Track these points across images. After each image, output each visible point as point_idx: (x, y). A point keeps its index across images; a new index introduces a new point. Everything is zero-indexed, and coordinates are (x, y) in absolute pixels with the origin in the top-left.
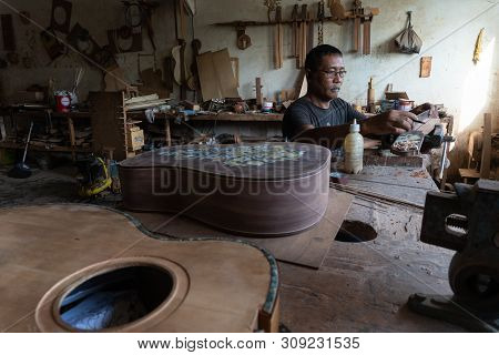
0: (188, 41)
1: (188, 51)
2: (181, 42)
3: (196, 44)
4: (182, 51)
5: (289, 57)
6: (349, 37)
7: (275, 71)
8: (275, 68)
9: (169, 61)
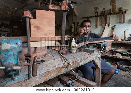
0: (76, 22)
1: (76, 25)
2: (74, 23)
3: (78, 23)
4: (74, 25)
5: (101, 25)
6: (119, 18)
7: (97, 29)
8: (97, 28)
9: (71, 27)
